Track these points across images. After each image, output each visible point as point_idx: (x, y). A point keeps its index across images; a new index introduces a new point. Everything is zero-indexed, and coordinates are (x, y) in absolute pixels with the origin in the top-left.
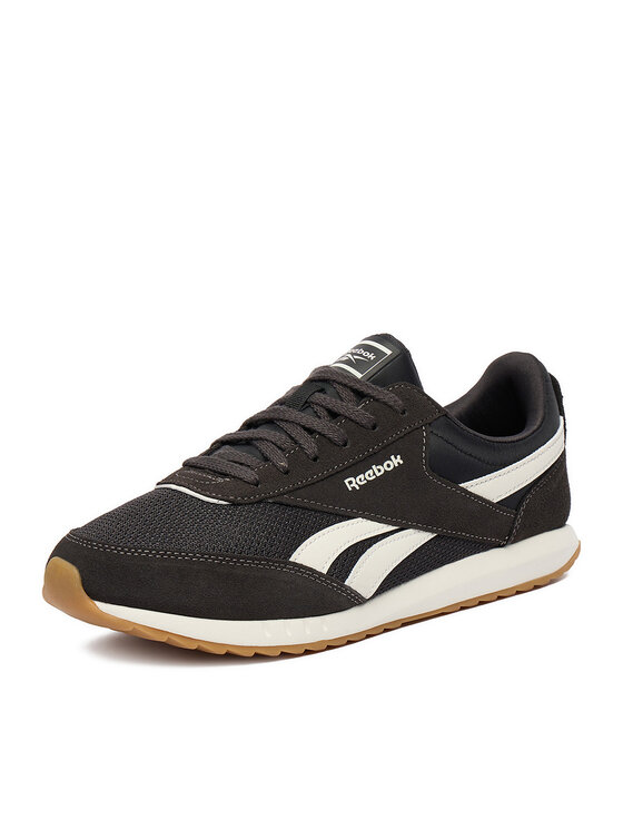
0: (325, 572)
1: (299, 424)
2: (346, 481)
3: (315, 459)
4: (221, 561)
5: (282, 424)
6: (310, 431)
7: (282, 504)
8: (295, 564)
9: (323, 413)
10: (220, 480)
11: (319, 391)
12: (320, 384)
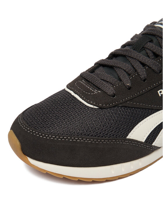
0: (144, 141)
1: (138, 60)
2: (159, 92)
3: (144, 80)
4: (92, 141)
5: (130, 59)
6: (144, 65)
7: (126, 107)
8: (129, 140)
9: (151, 54)
10: (96, 92)
11: (150, 42)
12: (150, 37)
